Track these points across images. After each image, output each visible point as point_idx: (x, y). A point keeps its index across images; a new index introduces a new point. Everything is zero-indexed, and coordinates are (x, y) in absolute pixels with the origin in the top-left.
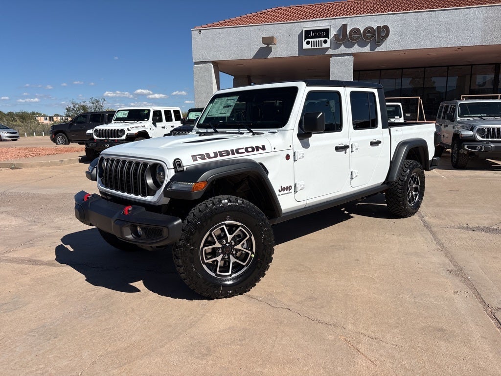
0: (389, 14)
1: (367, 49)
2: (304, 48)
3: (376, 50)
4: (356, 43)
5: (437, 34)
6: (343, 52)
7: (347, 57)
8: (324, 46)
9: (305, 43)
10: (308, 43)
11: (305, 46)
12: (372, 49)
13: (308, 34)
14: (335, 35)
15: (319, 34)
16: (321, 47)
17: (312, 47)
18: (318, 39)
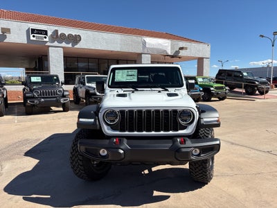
0: (80, 29)
1: (70, 45)
3: (75, 47)
6: (57, 45)
7: (59, 48)
8: (45, 40)
9: (31, 36)
10: (34, 36)
11: (32, 38)
12: (73, 46)
13: (33, 31)
14: (51, 35)
15: (41, 32)
16: (43, 40)
17: (37, 40)
18: (40, 35)
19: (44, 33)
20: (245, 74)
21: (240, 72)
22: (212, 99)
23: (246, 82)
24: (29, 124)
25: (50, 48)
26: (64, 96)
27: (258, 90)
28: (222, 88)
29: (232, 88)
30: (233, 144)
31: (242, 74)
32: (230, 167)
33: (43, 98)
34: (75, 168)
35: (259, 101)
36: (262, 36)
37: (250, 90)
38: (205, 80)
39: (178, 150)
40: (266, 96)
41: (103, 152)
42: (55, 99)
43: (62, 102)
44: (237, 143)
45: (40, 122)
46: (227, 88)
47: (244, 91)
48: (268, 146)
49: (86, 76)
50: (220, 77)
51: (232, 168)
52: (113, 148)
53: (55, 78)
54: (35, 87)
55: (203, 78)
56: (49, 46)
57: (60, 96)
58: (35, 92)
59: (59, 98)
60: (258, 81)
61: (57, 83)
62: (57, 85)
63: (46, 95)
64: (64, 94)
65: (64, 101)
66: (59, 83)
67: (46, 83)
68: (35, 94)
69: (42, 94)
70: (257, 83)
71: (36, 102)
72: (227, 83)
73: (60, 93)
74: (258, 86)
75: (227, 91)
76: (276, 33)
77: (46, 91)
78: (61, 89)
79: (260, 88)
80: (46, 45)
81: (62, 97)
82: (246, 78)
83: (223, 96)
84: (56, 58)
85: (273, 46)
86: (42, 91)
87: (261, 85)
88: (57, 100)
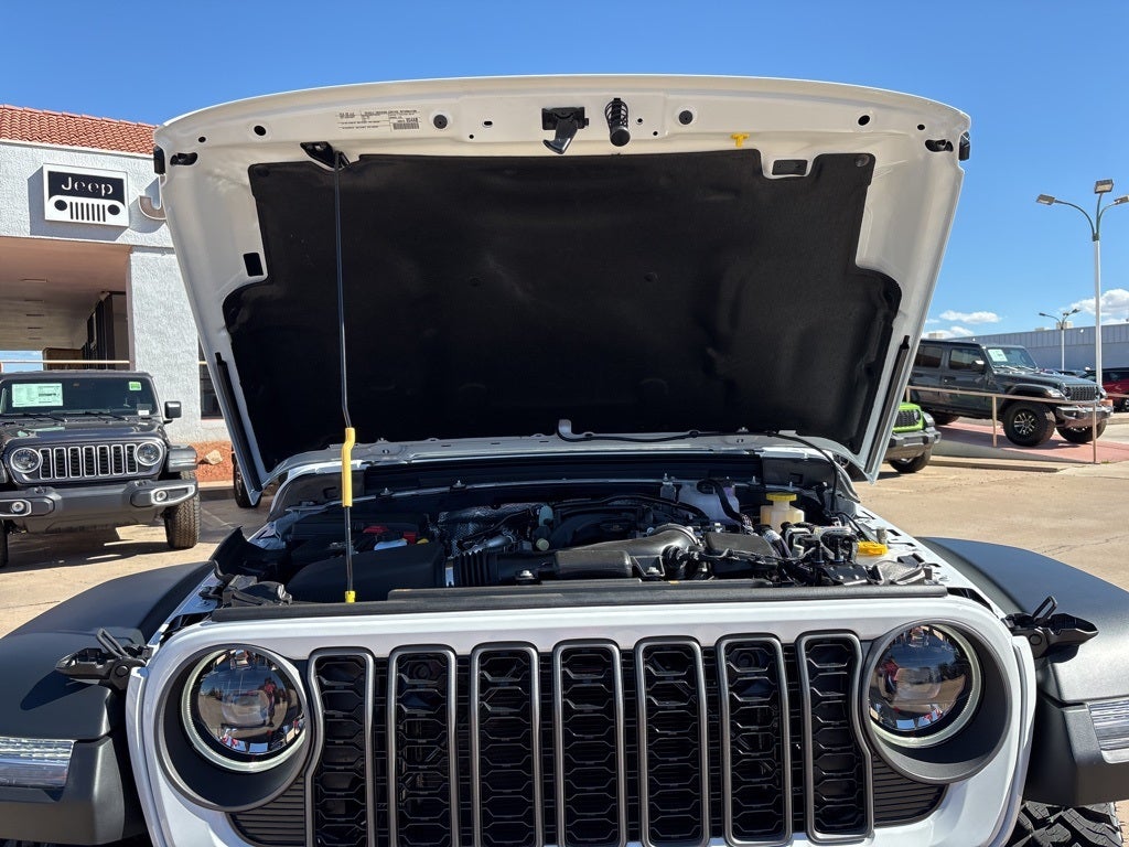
2: (47, 217)
6: (160, 244)
8: (111, 220)
9: (50, 204)
10: (60, 206)
11: (53, 213)
13: (58, 181)
14: (141, 197)
15: (93, 187)
16: (102, 222)
17: (75, 220)
18: (91, 201)
19: (107, 189)
20: (997, 355)
21: (973, 347)
23: (1006, 390)
25: (135, 256)
26: (167, 474)
27: (1060, 422)
28: (906, 420)
29: (942, 416)
31: (983, 355)
33: (57, 485)
35: (1074, 470)
36: (1051, 200)
37: (1023, 424)
42: (119, 490)
43: (157, 502)
46: (930, 418)
47: (1001, 432)
53: (135, 386)
56: (131, 249)
57: (151, 473)
58: (19, 457)
59: (139, 485)
60: (1056, 386)
61: (144, 413)
62: (144, 419)
63: (76, 472)
64: (172, 464)
65: (166, 500)
66: (154, 410)
67: (87, 414)
68: (17, 467)
69: (53, 466)
70: (1052, 392)
71: (18, 506)
72: (920, 393)
73: (148, 458)
74: (1060, 405)
75: (927, 429)
76: (1107, 187)
77: (74, 452)
78: (158, 442)
79: (1070, 413)
80: (117, 242)
81: (161, 478)
82: (1002, 372)
83: (914, 454)
84: (163, 299)
85: (1095, 238)
86: (53, 454)
87: (1073, 402)
88: (133, 497)
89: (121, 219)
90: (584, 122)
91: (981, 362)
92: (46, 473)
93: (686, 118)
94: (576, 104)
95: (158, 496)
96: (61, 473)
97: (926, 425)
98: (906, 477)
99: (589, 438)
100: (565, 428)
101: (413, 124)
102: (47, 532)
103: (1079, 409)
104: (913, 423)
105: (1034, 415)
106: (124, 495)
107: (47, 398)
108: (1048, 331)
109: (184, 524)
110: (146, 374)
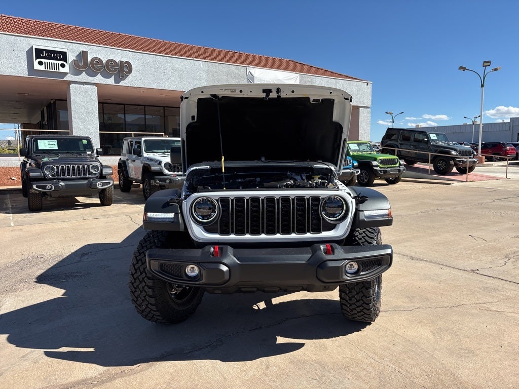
0: (129, 51)
1: (111, 81)
2: (35, 68)
3: (120, 84)
4: (99, 73)
5: (173, 78)
6: (85, 81)
7: (89, 86)
8: (62, 70)
9: (36, 62)
10: (41, 63)
11: (37, 66)
12: (117, 81)
13: (39, 53)
14: (74, 60)
15: (54, 55)
16: (58, 71)
17: (46, 70)
18: (53, 61)
19: (60, 56)
20: (433, 137)
21: (424, 133)
22: (376, 182)
23: (436, 151)
24: (37, 228)
25: (72, 86)
26: (102, 177)
27: (456, 165)
28: (392, 162)
29: (410, 161)
30: (412, 258)
31: (428, 137)
32: (408, 297)
33: (63, 180)
34: (140, 301)
35: (457, 184)
36: (464, 69)
37: (441, 165)
38: (362, 147)
39: (322, 264)
40: (471, 175)
41: (192, 270)
42: (85, 182)
43: (99, 187)
44: (419, 256)
45: (60, 225)
46: (402, 162)
47: (432, 168)
48: (473, 262)
49: (143, 139)
50: (390, 142)
51: (411, 298)
52: (209, 263)
53: (85, 142)
54: (46, 159)
55: (359, 144)
56: (70, 82)
57: (96, 176)
58: (47, 168)
59: (93, 180)
60: (455, 150)
61: (89, 153)
62: (89, 155)
63: (69, 175)
64: (104, 173)
65: (102, 186)
66: (93, 152)
67: (67, 153)
68: (47, 173)
69: (60, 172)
70: (454, 153)
71: (49, 187)
72: (401, 152)
73: (94, 170)
74: (456, 158)
75: (401, 167)
76: (488, 64)
77: (68, 167)
78: (98, 164)
79: (460, 161)
80: (64, 79)
81: (99, 178)
82: (435, 144)
83: (394, 176)
84: (84, 104)
85: (482, 86)
86: (60, 167)
87: (462, 157)
88: (91, 184)
89: (66, 70)
90: (271, 92)
91: (426, 139)
92: (58, 175)
93: (293, 92)
94: (270, 88)
95: (99, 185)
96: (63, 175)
97: (400, 165)
98: (391, 186)
99: (269, 162)
100: (263, 159)
101: (235, 91)
102: (59, 197)
103: (464, 160)
104: (395, 164)
105: (446, 162)
106: (87, 184)
107: (51, 146)
108: (468, 125)
109: (108, 196)
110: (89, 137)
